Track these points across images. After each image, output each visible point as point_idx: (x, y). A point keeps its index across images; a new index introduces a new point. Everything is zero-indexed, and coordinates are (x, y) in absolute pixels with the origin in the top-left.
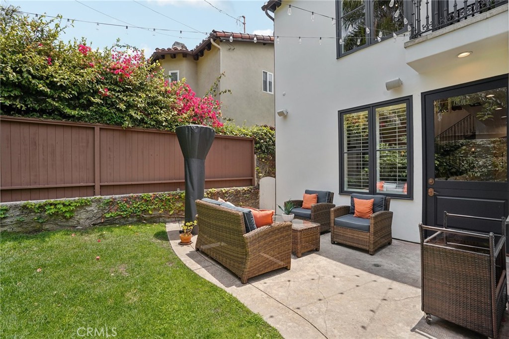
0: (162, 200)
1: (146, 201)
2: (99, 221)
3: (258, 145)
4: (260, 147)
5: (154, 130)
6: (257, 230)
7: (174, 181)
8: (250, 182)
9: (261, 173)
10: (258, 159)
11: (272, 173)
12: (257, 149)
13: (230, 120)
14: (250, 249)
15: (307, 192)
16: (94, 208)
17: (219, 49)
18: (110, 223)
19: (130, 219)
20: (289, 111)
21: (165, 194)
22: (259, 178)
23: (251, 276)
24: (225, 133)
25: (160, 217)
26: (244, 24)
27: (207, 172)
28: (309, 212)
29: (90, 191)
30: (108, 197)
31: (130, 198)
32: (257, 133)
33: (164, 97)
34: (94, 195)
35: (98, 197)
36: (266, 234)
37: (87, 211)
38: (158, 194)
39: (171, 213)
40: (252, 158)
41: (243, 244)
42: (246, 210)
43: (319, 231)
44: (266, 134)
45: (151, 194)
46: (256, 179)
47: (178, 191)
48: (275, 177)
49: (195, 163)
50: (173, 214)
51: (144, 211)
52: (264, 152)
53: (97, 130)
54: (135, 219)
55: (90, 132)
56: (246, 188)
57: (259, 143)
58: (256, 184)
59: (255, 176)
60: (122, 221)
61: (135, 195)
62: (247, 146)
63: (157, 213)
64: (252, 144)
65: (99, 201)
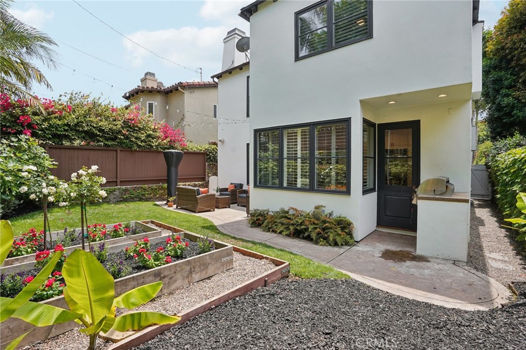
0: (152, 189)
1: (144, 189)
2: (120, 200)
3: (208, 157)
4: (210, 158)
5: (148, 150)
6: (201, 195)
7: (158, 178)
8: (203, 179)
9: (210, 173)
10: (208, 165)
11: (216, 174)
12: (208, 159)
13: (191, 142)
14: (199, 201)
15: (231, 184)
16: (117, 193)
17: (184, 93)
18: (125, 200)
19: (135, 199)
20: (225, 139)
21: (154, 186)
22: (209, 177)
23: (199, 211)
24: (188, 150)
25: (151, 198)
26: (201, 73)
27: (179, 173)
28: (229, 193)
29: (115, 184)
30: (124, 187)
31: (135, 187)
32: (208, 150)
33: (153, 132)
34: (117, 186)
35: (119, 187)
36: (205, 197)
37: (114, 194)
38: (150, 185)
39: (157, 196)
40: (205, 164)
41: (196, 200)
42: (198, 188)
43: (230, 202)
44: (213, 149)
45: (146, 186)
46: (207, 177)
47: (161, 184)
48: (217, 176)
49: (173, 169)
50: (158, 197)
51: (143, 195)
52: (212, 161)
53: (119, 151)
54: (138, 199)
55: (115, 153)
56: (200, 183)
57: (209, 155)
58: (207, 180)
59: (207, 175)
60: (131, 200)
61: (138, 186)
62: (202, 157)
63: (149, 196)
64: (205, 156)
65: (119, 189)
